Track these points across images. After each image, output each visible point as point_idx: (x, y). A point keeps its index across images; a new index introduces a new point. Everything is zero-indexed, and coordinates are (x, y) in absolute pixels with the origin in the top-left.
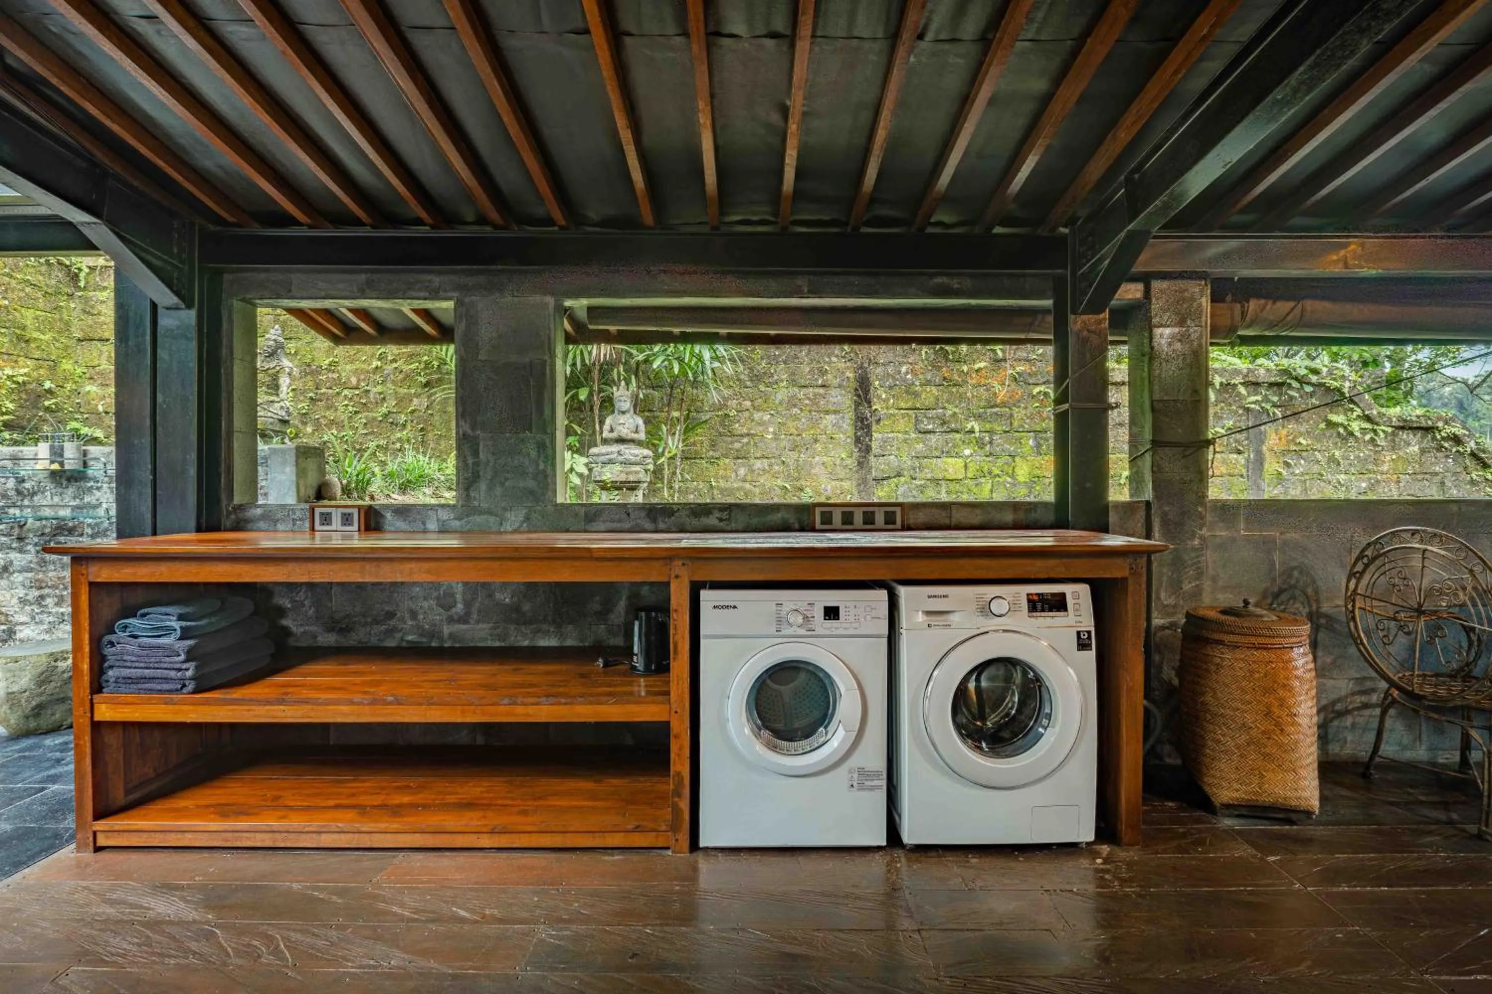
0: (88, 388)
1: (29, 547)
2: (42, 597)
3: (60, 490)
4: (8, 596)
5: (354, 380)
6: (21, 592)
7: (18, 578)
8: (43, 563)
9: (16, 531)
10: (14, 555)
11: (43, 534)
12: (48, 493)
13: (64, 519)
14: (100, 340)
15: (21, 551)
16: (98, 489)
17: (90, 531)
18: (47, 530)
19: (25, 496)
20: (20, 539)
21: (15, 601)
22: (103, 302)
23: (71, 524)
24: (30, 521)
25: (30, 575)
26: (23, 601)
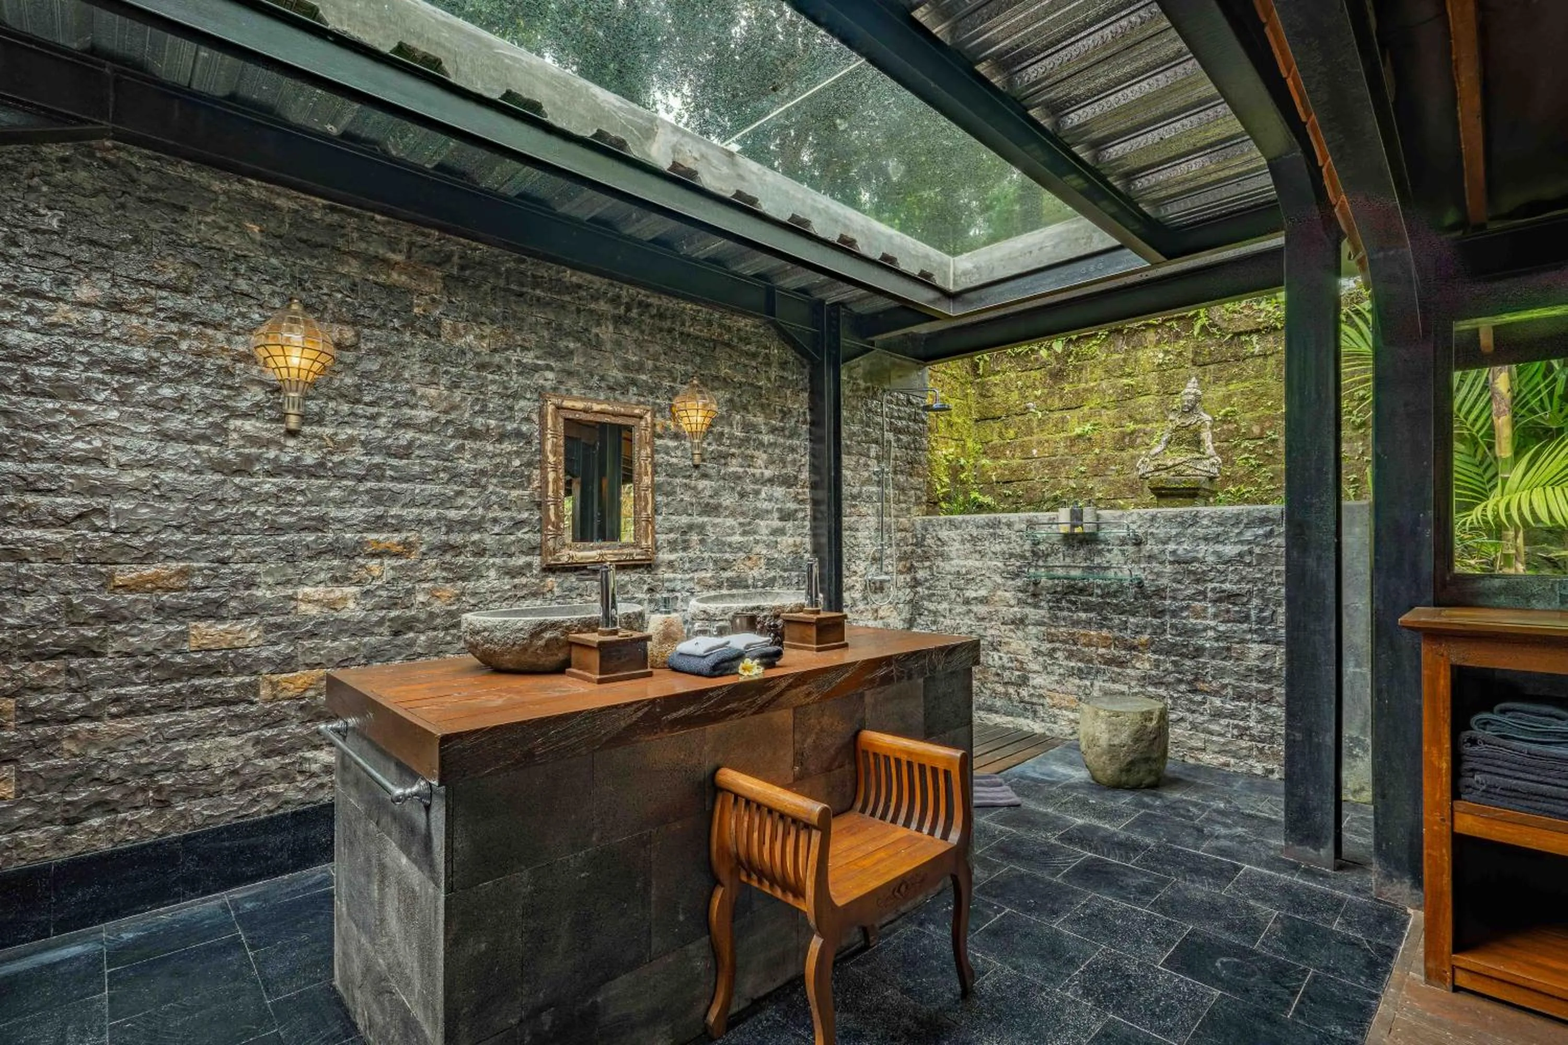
0: (983, 461)
1: (1042, 604)
2: (1054, 650)
3: (1071, 552)
4: (1023, 645)
5: (1256, 430)
6: (1035, 643)
7: (1032, 630)
8: (1055, 618)
9: (1031, 588)
10: (1028, 610)
11: (1055, 592)
12: (1061, 555)
13: (1074, 579)
14: (993, 419)
15: (1036, 606)
16: (1109, 551)
17: (1099, 592)
18: (1059, 589)
19: (1039, 557)
20: (1034, 595)
21: (1029, 651)
22: (996, 385)
23: (1081, 584)
24: (1044, 579)
25: (1043, 629)
26: (1037, 652)
